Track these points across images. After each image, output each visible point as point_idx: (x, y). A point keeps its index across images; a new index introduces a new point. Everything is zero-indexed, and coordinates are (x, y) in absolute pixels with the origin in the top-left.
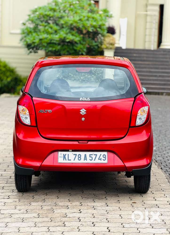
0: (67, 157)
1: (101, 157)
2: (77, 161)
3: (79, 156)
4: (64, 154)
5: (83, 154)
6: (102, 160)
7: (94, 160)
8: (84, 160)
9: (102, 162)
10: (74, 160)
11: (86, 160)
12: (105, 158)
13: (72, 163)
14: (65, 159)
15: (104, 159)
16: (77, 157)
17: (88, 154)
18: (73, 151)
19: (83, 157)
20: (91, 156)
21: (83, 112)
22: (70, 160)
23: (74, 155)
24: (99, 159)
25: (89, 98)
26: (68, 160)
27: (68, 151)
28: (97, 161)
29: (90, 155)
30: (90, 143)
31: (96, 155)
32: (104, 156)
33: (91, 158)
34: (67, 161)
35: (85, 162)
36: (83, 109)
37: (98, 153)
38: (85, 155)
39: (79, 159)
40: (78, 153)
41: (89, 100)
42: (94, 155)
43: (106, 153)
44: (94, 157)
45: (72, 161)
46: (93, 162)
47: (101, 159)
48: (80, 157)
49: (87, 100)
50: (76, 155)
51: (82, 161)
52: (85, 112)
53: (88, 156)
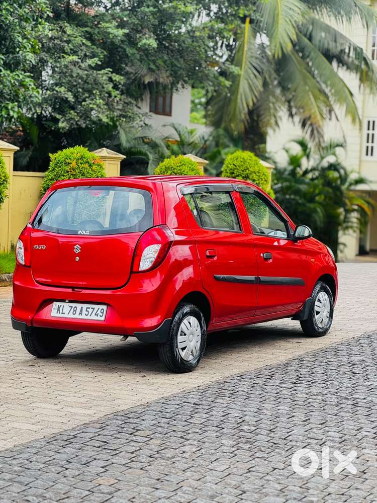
0: (61, 309)
1: (99, 312)
2: (71, 316)
3: (75, 309)
4: (59, 306)
5: (79, 306)
6: (99, 315)
7: (90, 315)
8: (79, 315)
9: (99, 318)
10: (68, 314)
11: (82, 315)
12: (103, 313)
13: (66, 318)
14: (58, 312)
15: (101, 314)
17: (85, 306)
18: (70, 302)
19: (78, 311)
20: (88, 310)
21: (77, 249)
22: (64, 314)
23: (70, 307)
24: (95, 315)
25: (88, 232)
26: (62, 313)
27: (63, 301)
28: (93, 317)
29: (87, 308)
31: (94, 309)
32: (102, 311)
33: (87, 313)
34: (61, 315)
35: (80, 317)
36: (78, 245)
37: (96, 307)
38: (82, 308)
39: (74, 313)
40: (74, 305)
41: (88, 234)
42: (92, 308)
43: (105, 307)
44: (90, 311)
45: (66, 316)
46: (88, 317)
47: (97, 315)
48: (75, 311)
49: (86, 234)
50: (72, 307)
51: (77, 316)
52: (80, 249)
53: (84, 310)
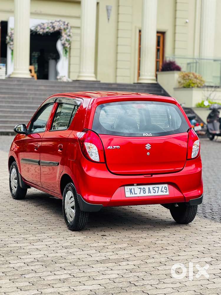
0: (133, 191)
1: (163, 189)
2: (142, 194)
3: (144, 189)
4: (130, 189)
5: (147, 187)
6: (164, 192)
7: (158, 193)
8: (149, 193)
9: (164, 194)
10: (140, 194)
11: (151, 193)
12: (166, 189)
13: (138, 197)
14: (131, 193)
15: (166, 191)
16: (142, 190)
17: (151, 187)
18: (138, 185)
19: (147, 190)
20: (154, 189)
21: (148, 147)
22: (137, 194)
23: (139, 188)
24: (161, 191)
25: (151, 134)
26: (135, 194)
27: (133, 185)
28: (160, 193)
29: (153, 188)
30: (154, 176)
31: (158, 188)
32: (165, 188)
33: (154, 191)
34: (134, 195)
35: (150, 194)
36: (148, 144)
37: (160, 186)
38: (149, 188)
39: (144, 192)
40: (142, 187)
41: (151, 135)
42: (157, 187)
43: (166, 185)
44: (156, 189)
45: (138, 195)
46: (156, 194)
47: (163, 192)
48: (145, 191)
49: (150, 135)
50: (141, 188)
51: (147, 194)
52: (150, 147)
53: (151, 189)
